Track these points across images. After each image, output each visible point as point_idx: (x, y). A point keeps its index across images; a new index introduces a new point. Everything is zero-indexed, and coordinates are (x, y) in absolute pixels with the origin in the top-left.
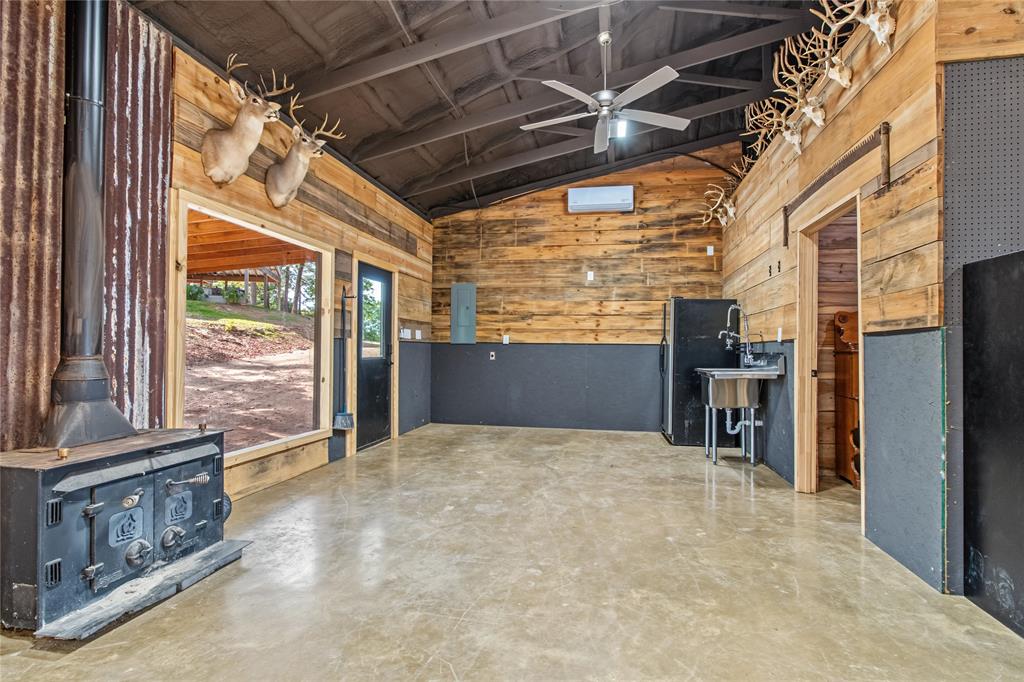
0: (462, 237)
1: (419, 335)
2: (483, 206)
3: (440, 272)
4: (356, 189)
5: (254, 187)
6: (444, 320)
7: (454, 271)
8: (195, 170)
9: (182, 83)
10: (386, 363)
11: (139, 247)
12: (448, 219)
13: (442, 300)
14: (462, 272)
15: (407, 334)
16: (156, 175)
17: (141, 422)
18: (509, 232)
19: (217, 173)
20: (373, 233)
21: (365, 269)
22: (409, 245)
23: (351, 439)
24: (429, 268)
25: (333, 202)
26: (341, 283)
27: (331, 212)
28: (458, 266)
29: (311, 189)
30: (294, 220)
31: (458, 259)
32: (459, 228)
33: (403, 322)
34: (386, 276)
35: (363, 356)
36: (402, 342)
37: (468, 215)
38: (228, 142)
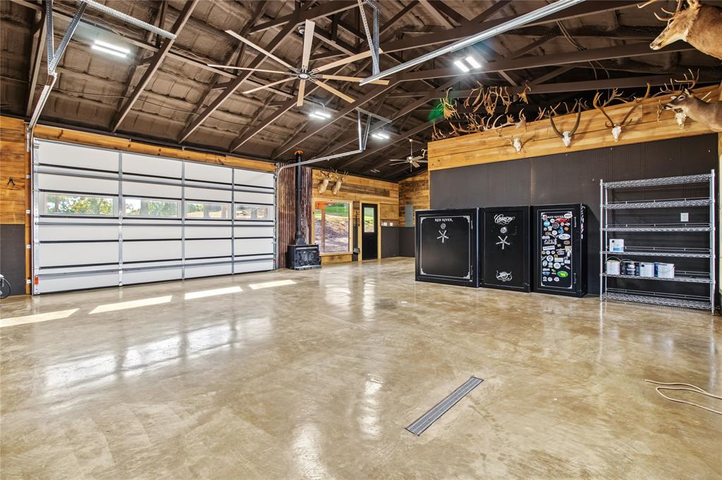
0: (408, 188)
1: (391, 224)
2: (415, 175)
3: (401, 201)
4: (361, 182)
5: (329, 192)
6: (403, 219)
7: (406, 200)
8: (316, 192)
9: (314, 176)
10: (376, 234)
11: (307, 211)
12: (403, 181)
13: (403, 211)
14: (408, 200)
15: (385, 224)
16: (309, 196)
17: (307, 243)
18: (423, 185)
19: (320, 192)
20: (368, 193)
21: (364, 205)
22: (385, 193)
23: (360, 256)
24: (398, 200)
25: (352, 188)
26: (355, 211)
27: (351, 191)
28: (407, 198)
29: (344, 187)
30: (340, 196)
31: (407, 196)
32: (408, 184)
33: (383, 220)
34: (375, 206)
35: (365, 231)
36: (382, 227)
37: (410, 179)
38: (322, 186)
